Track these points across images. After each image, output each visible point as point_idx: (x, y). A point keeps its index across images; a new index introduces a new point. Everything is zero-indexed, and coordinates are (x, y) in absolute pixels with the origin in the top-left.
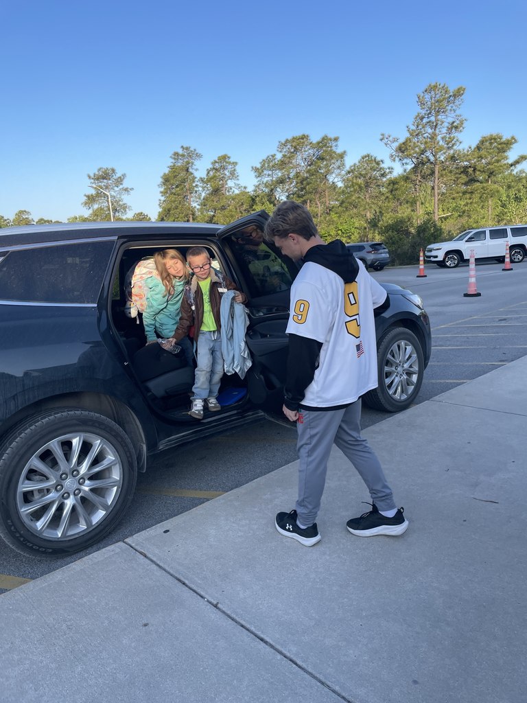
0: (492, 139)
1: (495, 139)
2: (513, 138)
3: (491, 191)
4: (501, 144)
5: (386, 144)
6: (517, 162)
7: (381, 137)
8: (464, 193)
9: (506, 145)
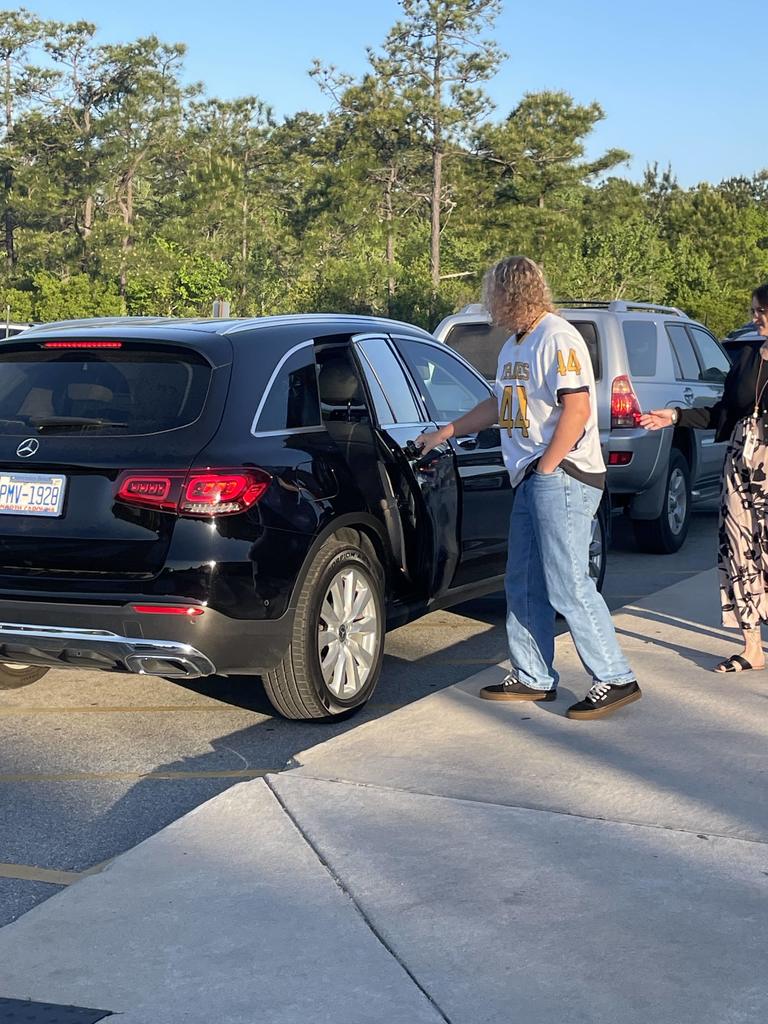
0: (549, 104)
1: (556, 104)
2: (595, 107)
3: (557, 228)
4: (569, 117)
5: (322, 86)
6: (603, 164)
7: (313, 67)
8: (488, 224)
9: (581, 121)
